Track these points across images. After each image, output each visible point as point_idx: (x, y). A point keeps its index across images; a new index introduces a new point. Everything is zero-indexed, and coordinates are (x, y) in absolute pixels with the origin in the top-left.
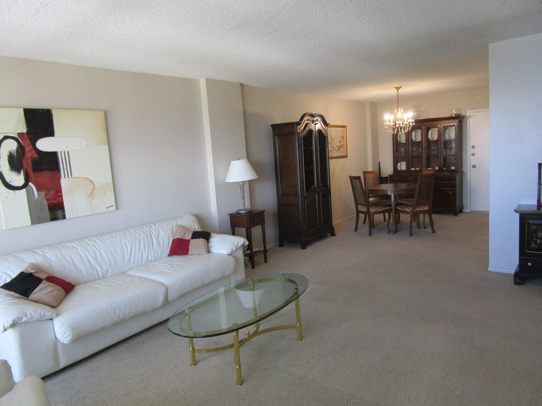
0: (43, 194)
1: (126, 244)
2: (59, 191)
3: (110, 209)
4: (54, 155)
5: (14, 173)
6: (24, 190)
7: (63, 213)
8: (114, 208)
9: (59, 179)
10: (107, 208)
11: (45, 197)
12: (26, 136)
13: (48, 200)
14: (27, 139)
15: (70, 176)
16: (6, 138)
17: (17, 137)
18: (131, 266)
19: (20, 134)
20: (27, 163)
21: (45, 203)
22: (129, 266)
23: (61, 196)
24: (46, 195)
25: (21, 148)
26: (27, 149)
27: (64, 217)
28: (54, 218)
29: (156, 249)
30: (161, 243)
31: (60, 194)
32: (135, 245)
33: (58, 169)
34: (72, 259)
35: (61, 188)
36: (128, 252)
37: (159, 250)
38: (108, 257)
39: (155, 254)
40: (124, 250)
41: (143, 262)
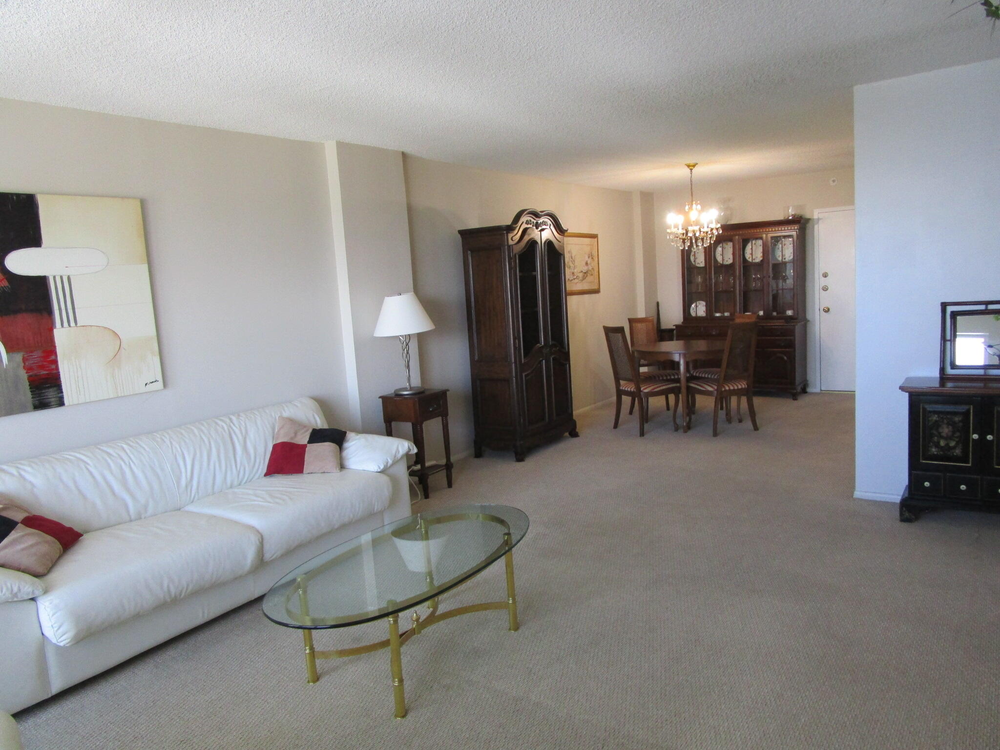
0: (19, 357)
1: (183, 454)
2: (50, 352)
3: (151, 387)
4: (39, 285)
7: (58, 394)
8: (159, 385)
9: (51, 330)
10: (146, 384)
11: (23, 364)
13: (28, 369)
15: (72, 324)
18: (193, 495)
21: (23, 375)
22: (189, 496)
23: (55, 362)
24: (24, 360)
27: (60, 403)
28: (40, 405)
29: (241, 463)
30: (252, 451)
31: (53, 357)
32: (201, 456)
33: (49, 311)
34: (75, 482)
35: (55, 347)
36: (186, 468)
37: (247, 465)
38: (146, 477)
39: (239, 472)
40: (178, 465)
41: (216, 487)
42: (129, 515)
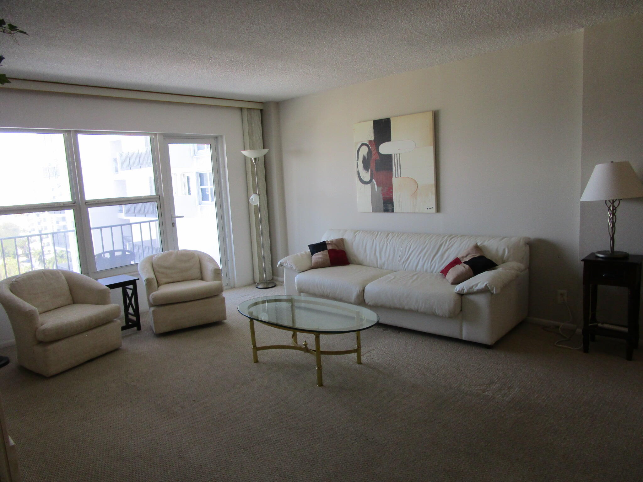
0: (380, 189)
1: (411, 246)
2: (391, 188)
3: (429, 211)
4: (389, 157)
5: (365, 171)
6: (370, 184)
7: (393, 207)
8: (434, 210)
9: (391, 177)
10: (427, 209)
11: (381, 192)
12: (373, 143)
13: (383, 194)
14: (374, 145)
15: (399, 176)
16: (363, 145)
17: (368, 144)
18: (405, 267)
19: (370, 142)
20: (372, 164)
21: (381, 197)
22: (403, 267)
23: (392, 192)
24: (382, 190)
25: (370, 152)
26: (373, 153)
27: (393, 211)
28: (386, 210)
29: (435, 261)
30: (445, 258)
31: (391, 190)
32: (417, 250)
33: (391, 169)
34: (366, 244)
35: (392, 186)
36: (408, 253)
37: (437, 264)
38: (390, 251)
39: (432, 265)
40: (406, 251)
41: (417, 269)
42: (377, 265)
